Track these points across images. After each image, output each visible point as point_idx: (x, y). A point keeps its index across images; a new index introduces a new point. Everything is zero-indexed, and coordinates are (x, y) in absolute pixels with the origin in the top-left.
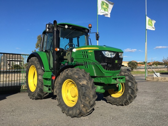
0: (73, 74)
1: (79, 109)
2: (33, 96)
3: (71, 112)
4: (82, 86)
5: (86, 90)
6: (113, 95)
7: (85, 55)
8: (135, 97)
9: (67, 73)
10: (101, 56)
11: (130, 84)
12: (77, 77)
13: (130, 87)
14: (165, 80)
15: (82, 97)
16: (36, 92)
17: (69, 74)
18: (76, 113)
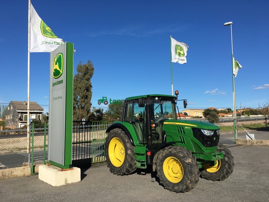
0: (178, 153)
1: (186, 185)
2: (119, 171)
3: (176, 188)
4: (188, 164)
5: (192, 168)
6: (208, 170)
7: (181, 131)
8: (232, 172)
9: (170, 151)
10: (199, 133)
11: (226, 159)
12: (182, 155)
13: (227, 162)
14: (262, 144)
15: (188, 174)
16: (123, 168)
17: (173, 153)
18: (182, 189)
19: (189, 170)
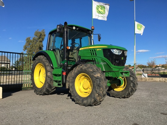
0: (88, 68)
1: (94, 98)
2: (40, 91)
3: (85, 102)
4: (98, 78)
5: (100, 81)
9: (81, 68)
12: (91, 70)
14: (153, 80)
15: (97, 87)
16: (44, 88)
17: (83, 69)
18: (91, 102)
19: (97, 84)
